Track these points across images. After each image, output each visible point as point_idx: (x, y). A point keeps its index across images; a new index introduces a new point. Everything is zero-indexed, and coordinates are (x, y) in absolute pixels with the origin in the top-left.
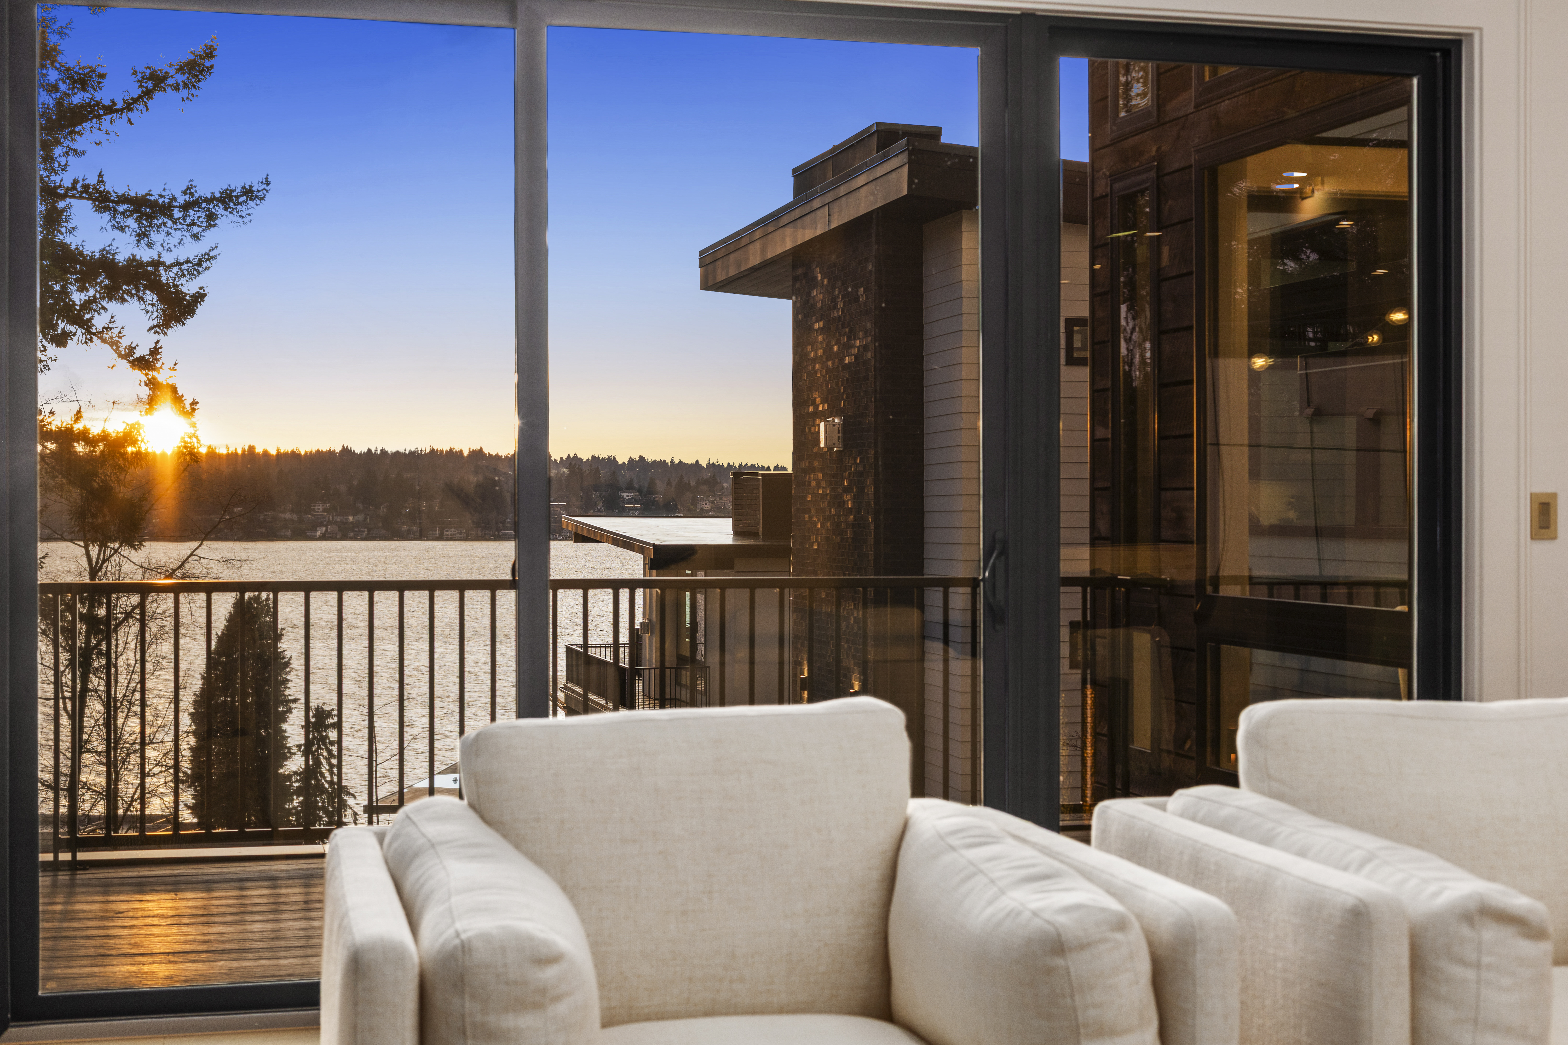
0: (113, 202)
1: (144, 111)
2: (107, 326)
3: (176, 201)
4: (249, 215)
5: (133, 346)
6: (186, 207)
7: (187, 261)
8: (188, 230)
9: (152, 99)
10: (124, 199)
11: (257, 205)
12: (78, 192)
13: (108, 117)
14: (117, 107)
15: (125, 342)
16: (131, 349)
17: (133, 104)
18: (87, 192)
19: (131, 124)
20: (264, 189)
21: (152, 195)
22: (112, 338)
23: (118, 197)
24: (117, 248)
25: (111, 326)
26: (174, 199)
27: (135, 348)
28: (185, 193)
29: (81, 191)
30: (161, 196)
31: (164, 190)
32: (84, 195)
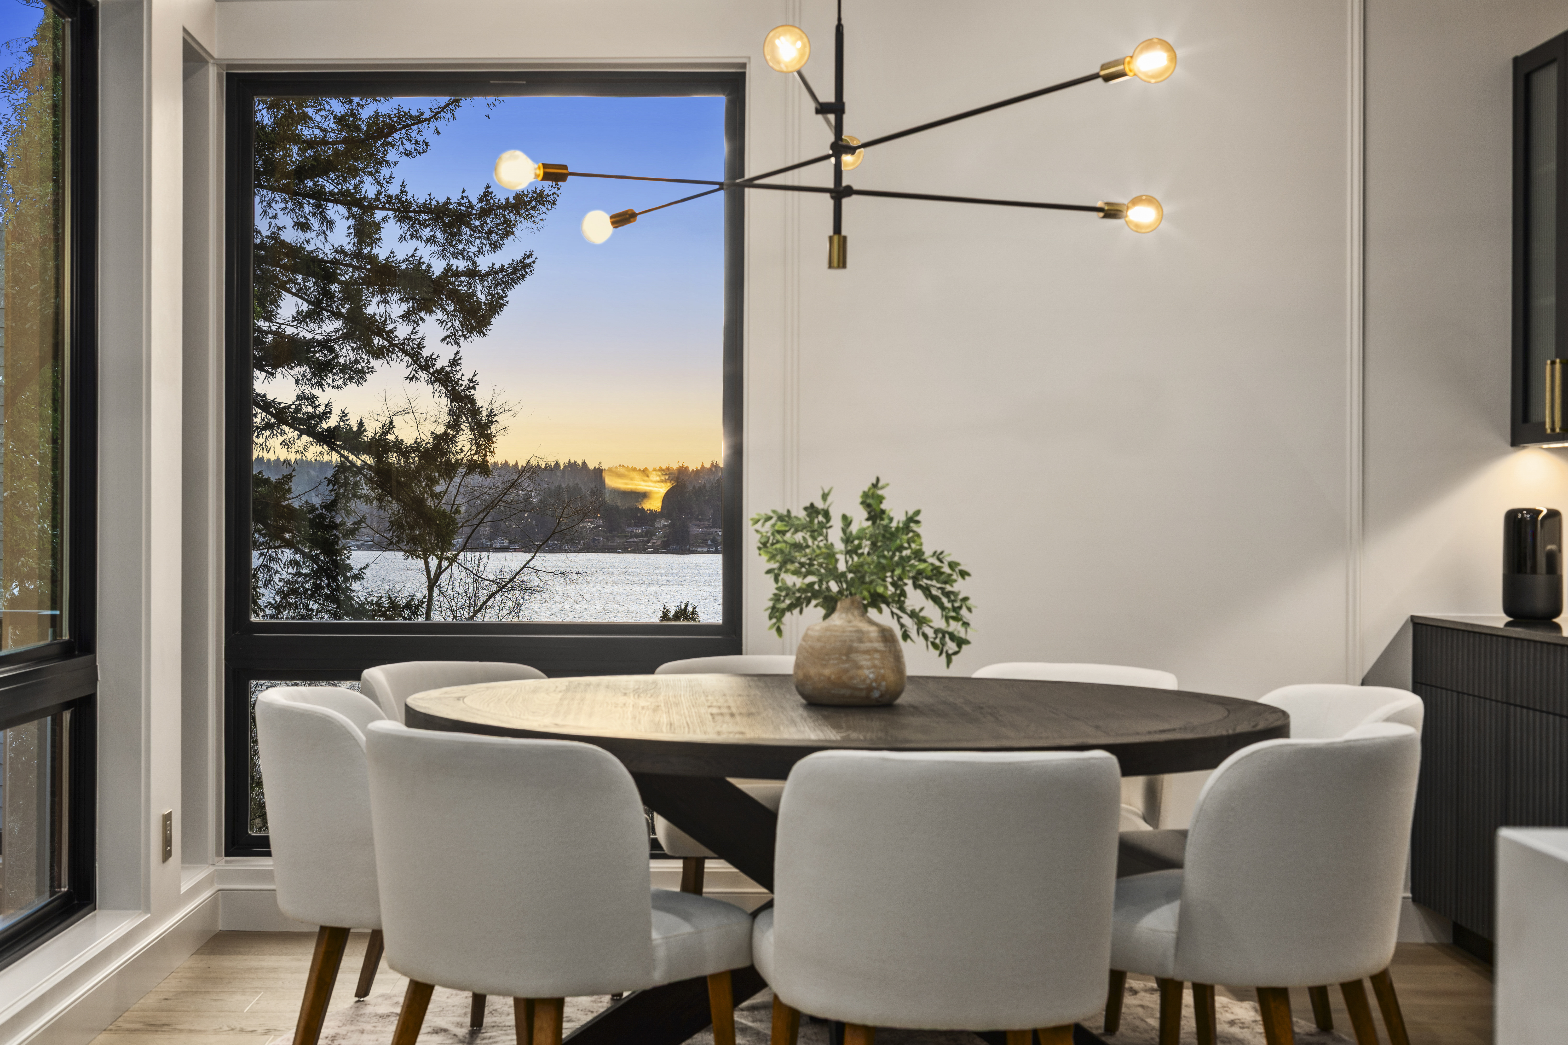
0: (414, 211)
1: (451, 120)
2: (408, 337)
3: (473, 209)
4: (542, 220)
5: (433, 357)
6: (483, 213)
7: (502, 269)
8: (488, 238)
9: (459, 106)
10: (425, 208)
11: (548, 209)
12: (381, 203)
13: (415, 127)
14: (424, 117)
15: (426, 353)
16: (431, 360)
17: (439, 112)
18: (389, 202)
19: (438, 133)
20: (554, 193)
21: (451, 204)
22: (413, 349)
23: (418, 206)
24: (421, 258)
25: (413, 337)
26: (471, 206)
27: (435, 359)
28: (481, 200)
29: (384, 202)
30: (459, 204)
31: (462, 198)
32: (387, 206)
